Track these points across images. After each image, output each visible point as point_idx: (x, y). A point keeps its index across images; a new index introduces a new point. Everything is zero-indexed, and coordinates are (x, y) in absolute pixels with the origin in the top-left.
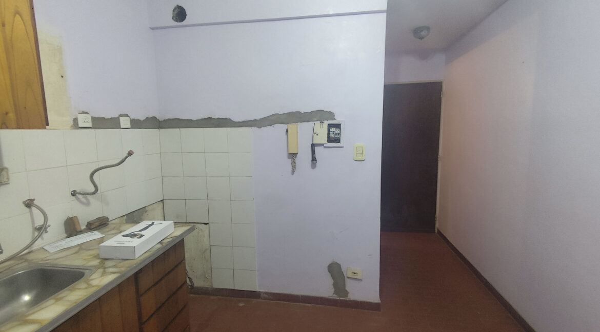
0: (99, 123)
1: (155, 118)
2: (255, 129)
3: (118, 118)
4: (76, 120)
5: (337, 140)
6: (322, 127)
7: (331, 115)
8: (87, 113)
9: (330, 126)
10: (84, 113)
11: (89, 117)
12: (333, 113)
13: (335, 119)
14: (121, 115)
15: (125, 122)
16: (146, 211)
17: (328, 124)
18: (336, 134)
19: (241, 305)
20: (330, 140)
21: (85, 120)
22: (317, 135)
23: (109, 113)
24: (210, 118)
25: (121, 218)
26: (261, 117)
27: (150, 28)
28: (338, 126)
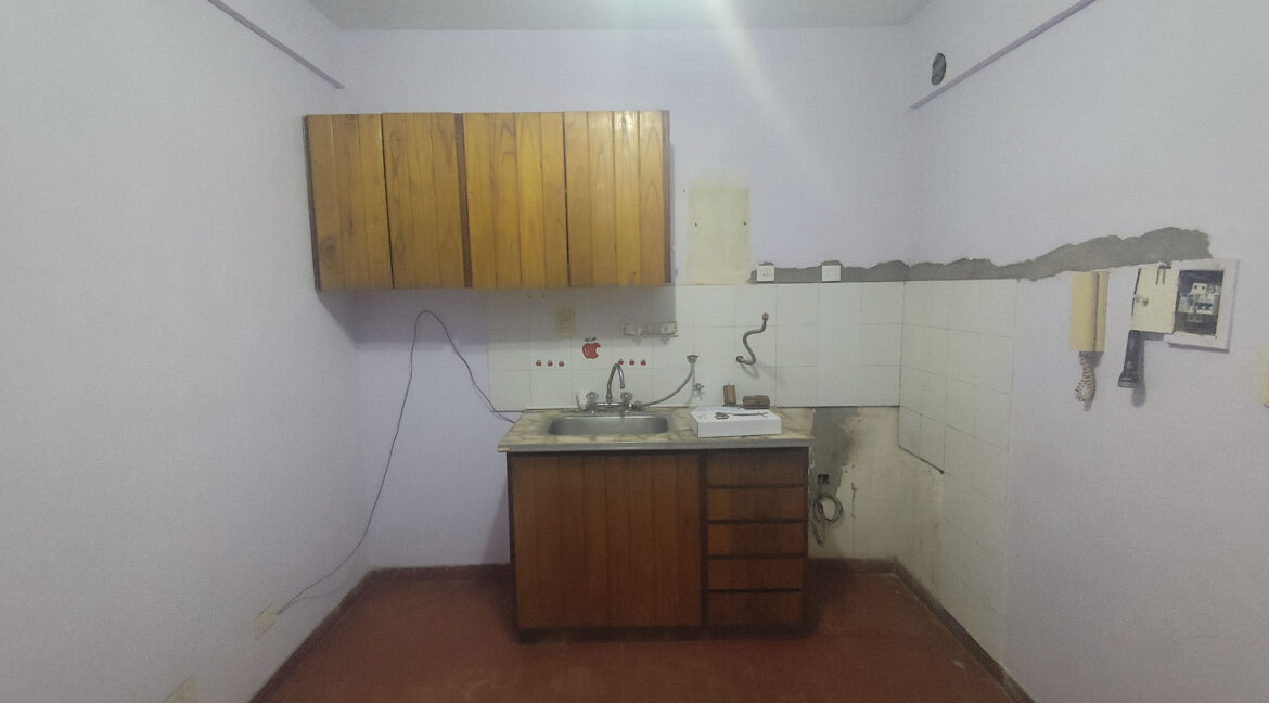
0: (786, 276)
1: (900, 262)
2: (1025, 283)
3: (820, 268)
4: (754, 274)
5: (1207, 325)
6: (1160, 279)
7: (1197, 243)
8: (771, 264)
9: (1188, 279)
10: (766, 264)
11: (772, 268)
12: (1206, 236)
13: (1209, 256)
14: (826, 263)
15: (831, 273)
16: (857, 415)
17: (1181, 272)
18: (1200, 305)
19: (958, 664)
20: (1183, 322)
21: (766, 273)
22: (1146, 303)
23: (803, 263)
24: (963, 261)
25: (808, 410)
26: (1039, 255)
27: (911, 107)
28: (1214, 278)
